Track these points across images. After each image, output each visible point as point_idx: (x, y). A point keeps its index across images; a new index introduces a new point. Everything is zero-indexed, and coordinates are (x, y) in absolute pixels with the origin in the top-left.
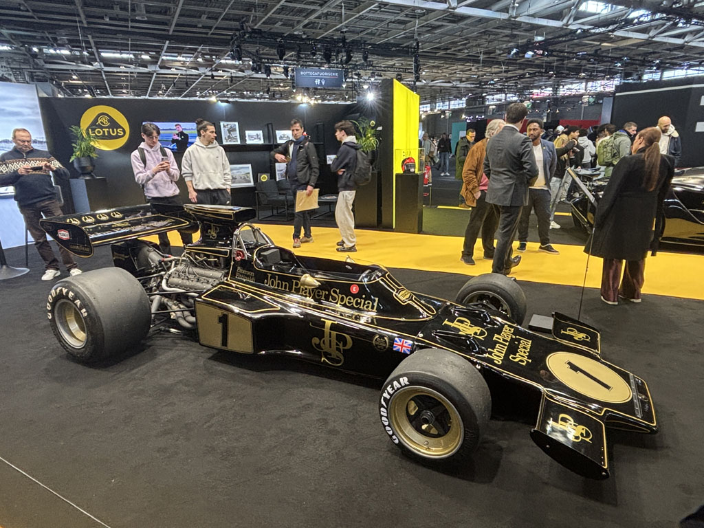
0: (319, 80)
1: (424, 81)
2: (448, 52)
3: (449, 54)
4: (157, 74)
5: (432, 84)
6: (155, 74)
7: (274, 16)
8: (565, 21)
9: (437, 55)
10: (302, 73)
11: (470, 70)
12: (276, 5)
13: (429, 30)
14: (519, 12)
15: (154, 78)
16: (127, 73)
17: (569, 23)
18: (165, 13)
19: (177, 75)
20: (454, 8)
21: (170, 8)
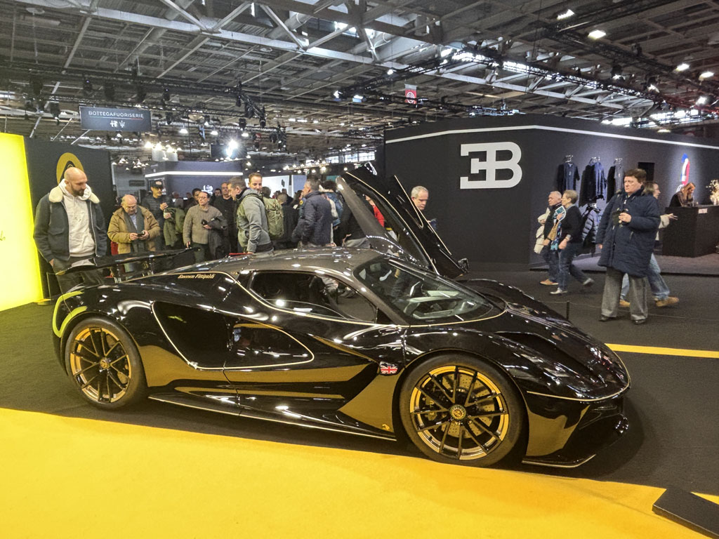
0: (116, 122)
1: (318, 131)
2: (326, 99)
3: (326, 101)
4: (43, 118)
5: (329, 134)
6: (40, 118)
7: (188, 61)
8: (488, 79)
9: (316, 102)
10: (90, 113)
11: (362, 120)
12: (189, 51)
13: (294, 74)
14: (383, 57)
15: (37, 123)
16: (4, 115)
17: (492, 80)
18: (56, 52)
19: (68, 119)
20: (305, 49)
21: (63, 48)
